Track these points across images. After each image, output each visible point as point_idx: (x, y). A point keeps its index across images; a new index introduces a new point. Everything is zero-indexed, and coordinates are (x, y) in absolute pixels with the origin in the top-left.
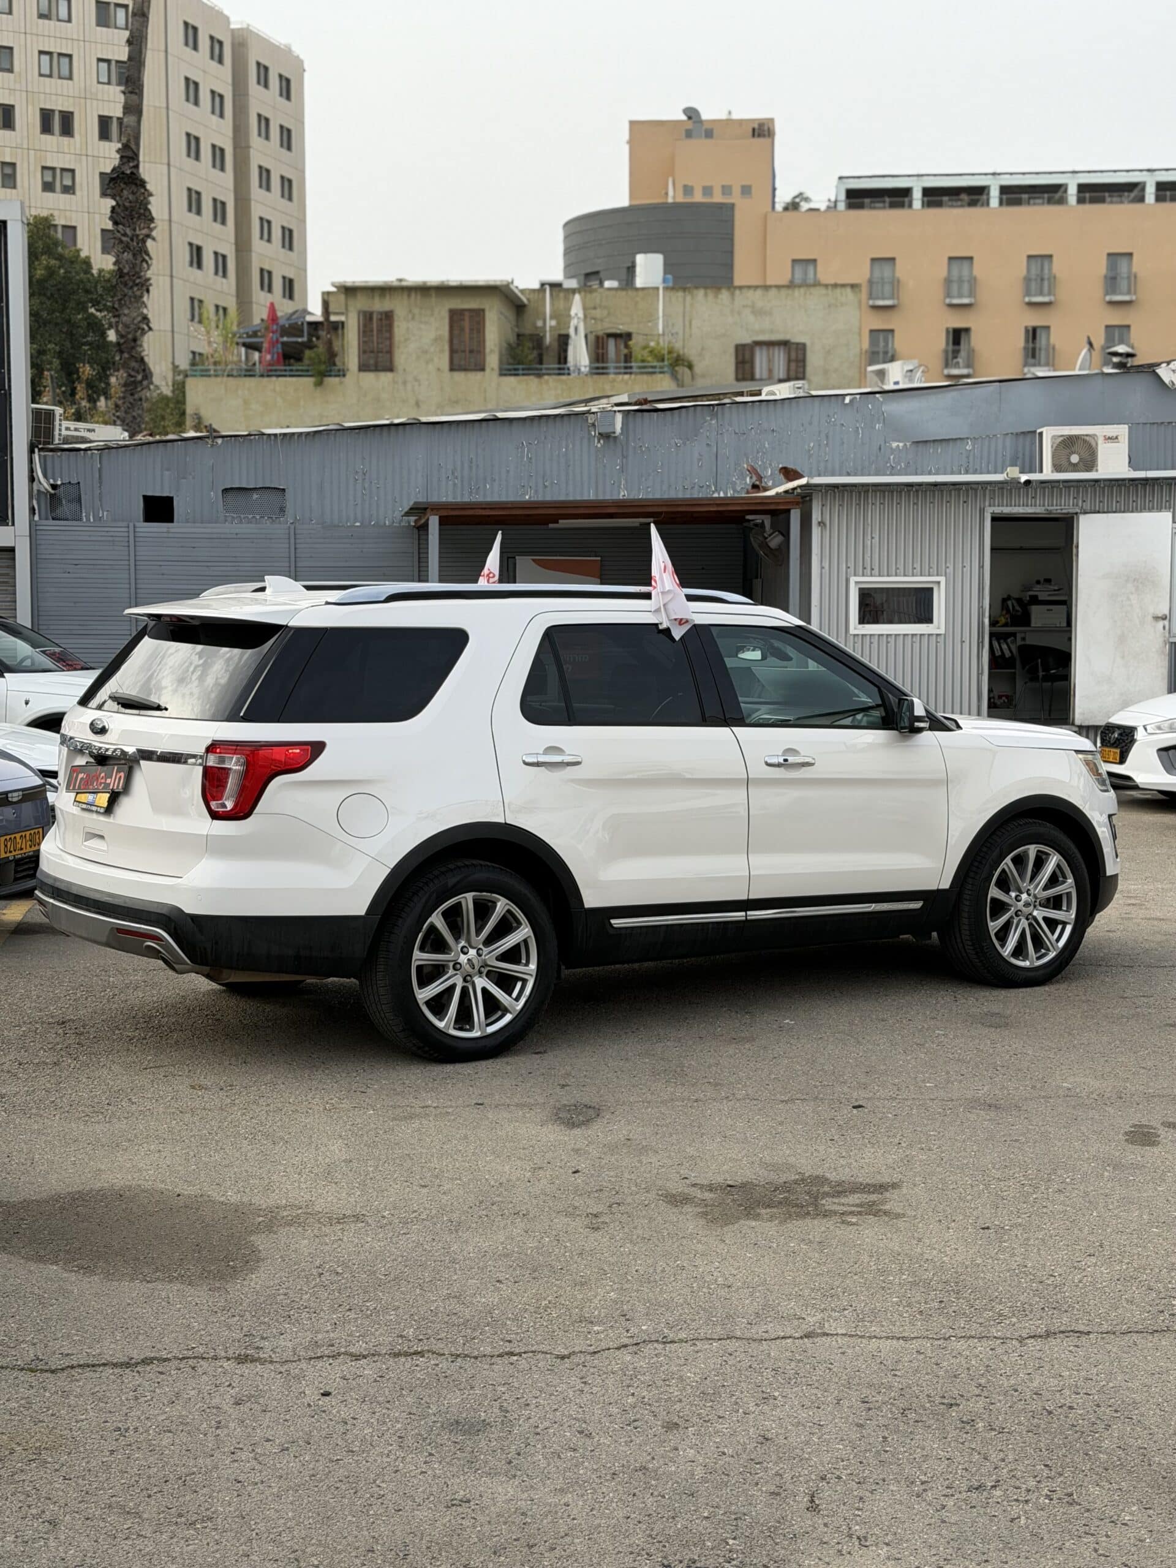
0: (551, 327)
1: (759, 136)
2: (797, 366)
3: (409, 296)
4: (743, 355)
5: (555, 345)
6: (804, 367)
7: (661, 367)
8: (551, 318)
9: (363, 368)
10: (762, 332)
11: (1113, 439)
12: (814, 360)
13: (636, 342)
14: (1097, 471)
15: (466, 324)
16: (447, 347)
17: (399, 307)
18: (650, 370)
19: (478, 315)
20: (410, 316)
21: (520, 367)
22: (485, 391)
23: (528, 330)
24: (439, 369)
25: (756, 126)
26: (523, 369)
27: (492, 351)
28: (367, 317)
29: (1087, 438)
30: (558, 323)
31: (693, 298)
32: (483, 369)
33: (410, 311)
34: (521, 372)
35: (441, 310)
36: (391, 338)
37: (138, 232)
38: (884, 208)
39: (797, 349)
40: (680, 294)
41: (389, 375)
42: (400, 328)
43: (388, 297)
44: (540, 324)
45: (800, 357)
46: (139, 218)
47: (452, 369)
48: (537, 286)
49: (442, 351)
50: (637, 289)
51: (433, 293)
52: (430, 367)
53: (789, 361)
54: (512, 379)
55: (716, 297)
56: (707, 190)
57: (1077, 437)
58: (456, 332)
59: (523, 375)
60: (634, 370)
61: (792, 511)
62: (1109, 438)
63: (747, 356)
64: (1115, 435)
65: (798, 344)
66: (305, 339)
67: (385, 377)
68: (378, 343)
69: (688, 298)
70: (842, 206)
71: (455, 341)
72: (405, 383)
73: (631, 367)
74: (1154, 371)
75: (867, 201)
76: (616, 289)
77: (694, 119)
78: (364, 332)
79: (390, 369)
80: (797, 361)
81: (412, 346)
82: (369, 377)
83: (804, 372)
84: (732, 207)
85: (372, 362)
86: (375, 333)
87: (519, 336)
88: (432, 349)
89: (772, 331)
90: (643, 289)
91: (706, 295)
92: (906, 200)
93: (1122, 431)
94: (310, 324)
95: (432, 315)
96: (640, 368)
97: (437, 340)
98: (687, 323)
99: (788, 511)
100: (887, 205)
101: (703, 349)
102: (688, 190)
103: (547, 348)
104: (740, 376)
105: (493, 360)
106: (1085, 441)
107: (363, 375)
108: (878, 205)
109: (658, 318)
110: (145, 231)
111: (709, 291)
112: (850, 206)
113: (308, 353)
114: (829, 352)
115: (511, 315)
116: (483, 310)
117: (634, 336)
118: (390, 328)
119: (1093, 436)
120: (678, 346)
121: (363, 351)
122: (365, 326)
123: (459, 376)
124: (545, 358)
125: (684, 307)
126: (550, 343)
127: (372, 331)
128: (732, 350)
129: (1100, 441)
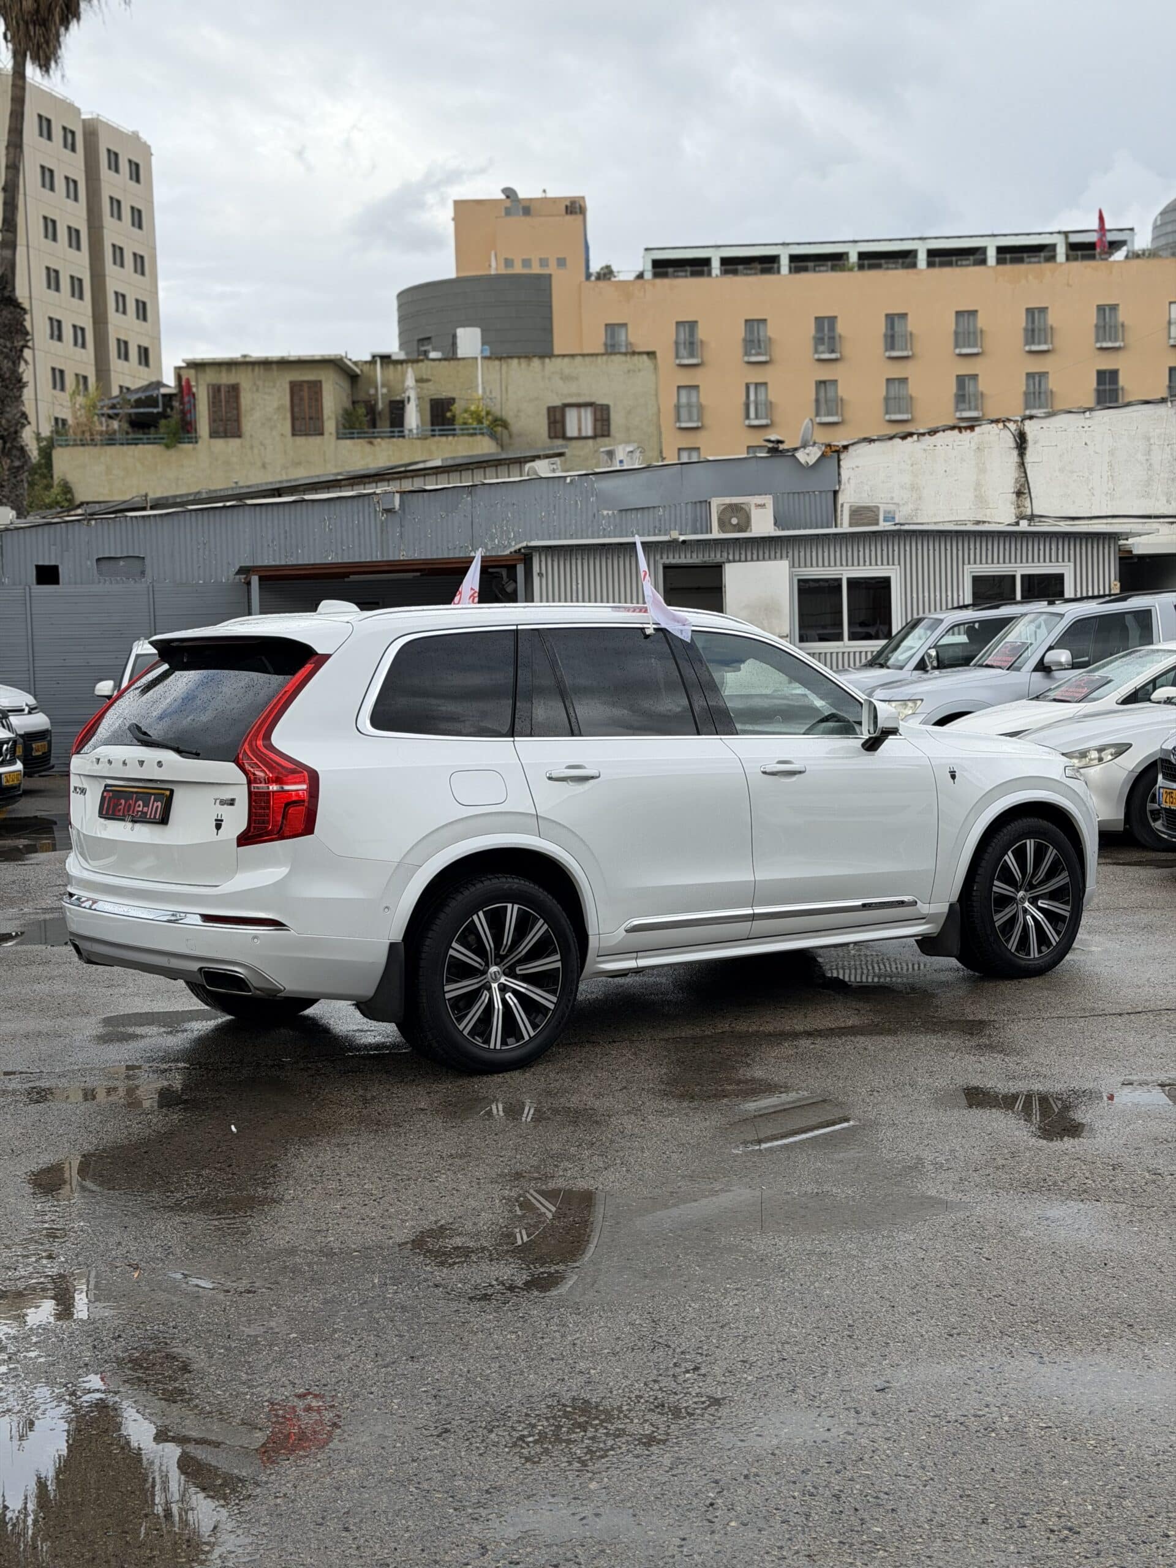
0: (382, 395)
1: (571, 213)
2: (603, 425)
3: (253, 370)
4: (555, 416)
5: (387, 410)
6: (609, 425)
7: (481, 429)
8: (383, 386)
9: (214, 434)
10: (571, 395)
11: (763, 506)
12: (617, 419)
13: (457, 408)
14: (751, 531)
15: (305, 394)
16: (289, 415)
17: (243, 379)
18: (471, 431)
19: (316, 387)
20: (255, 389)
21: (355, 431)
22: (324, 452)
23: (362, 396)
24: (282, 435)
25: (568, 204)
26: (358, 433)
27: (329, 418)
28: (215, 390)
29: (742, 506)
30: (389, 391)
31: (508, 366)
32: (322, 434)
33: (255, 384)
34: (356, 435)
35: (282, 383)
36: (238, 408)
37: (16, 344)
38: (686, 276)
39: (602, 410)
40: (497, 363)
41: (237, 441)
42: (246, 399)
43: (234, 371)
44: (372, 391)
45: (605, 417)
46: (17, 333)
47: (294, 435)
48: (368, 358)
49: (284, 419)
50: (459, 359)
51: (274, 367)
52: (274, 433)
53: (595, 420)
54: (348, 442)
55: (529, 365)
56: (526, 263)
57: (736, 505)
58: (296, 401)
59: (359, 438)
60: (458, 432)
61: (518, 566)
62: (759, 505)
63: (558, 417)
64: (763, 503)
65: (602, 405)
66: (160, 409)
67: (234, 443)
68: (226, 413)
69: (504, 367)
70: (648, 275)
71: (296, 409)
72: (252, 447)
73: (454, 430)
74: (793, 456)
75: (670, 270)
76: (440, 360)
77: (512, 198)
78: (213, 403)
79: (237, 434)
80: (602, 420)
81: (257, 415)
82: (219, 444)
83: (609, 430)
84: (550, 275)
85: (221, 429)
86: (223, 404)
87: (354, 403)
88: (275, 417)
89: (579, 395)
90: (464, 359)
91: (519, 364)
92: (706, 269)
93: (768, 500)
94: (164, 396)
95: (274, 387)
96: (462, 429)
97: (279, 409)
98: (504, 388)
99: (515, 566)
100: (688, 274)
101: (519, 411)
102: (508, 263)
103: (380, 413)
104: (552, 435)
105: (330, 426)
106: (742, 508)
107: (213, 441)
108: (680, 274)
109: (477, 386)
110: (21, 343)
111: (522, 360)
112: (656, 275)
113: (163, 422)
114: (629, 412)
115: (345, 384)
116: (320, 382)
117: (457, 401)
118: (237, 398)
119: (747, 504)
120: (496, 410)
121: (214, 420)
122: (214, 397)
123: (301, 440)
124: (378, 423)
125: (501, 374)
126: (383, 410)
127: (220, 401)
128: (545, 412)
129: (753, 508)
